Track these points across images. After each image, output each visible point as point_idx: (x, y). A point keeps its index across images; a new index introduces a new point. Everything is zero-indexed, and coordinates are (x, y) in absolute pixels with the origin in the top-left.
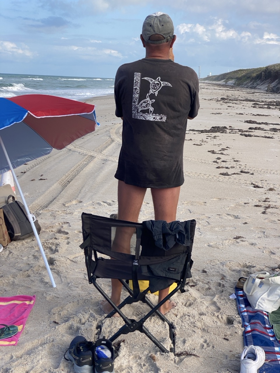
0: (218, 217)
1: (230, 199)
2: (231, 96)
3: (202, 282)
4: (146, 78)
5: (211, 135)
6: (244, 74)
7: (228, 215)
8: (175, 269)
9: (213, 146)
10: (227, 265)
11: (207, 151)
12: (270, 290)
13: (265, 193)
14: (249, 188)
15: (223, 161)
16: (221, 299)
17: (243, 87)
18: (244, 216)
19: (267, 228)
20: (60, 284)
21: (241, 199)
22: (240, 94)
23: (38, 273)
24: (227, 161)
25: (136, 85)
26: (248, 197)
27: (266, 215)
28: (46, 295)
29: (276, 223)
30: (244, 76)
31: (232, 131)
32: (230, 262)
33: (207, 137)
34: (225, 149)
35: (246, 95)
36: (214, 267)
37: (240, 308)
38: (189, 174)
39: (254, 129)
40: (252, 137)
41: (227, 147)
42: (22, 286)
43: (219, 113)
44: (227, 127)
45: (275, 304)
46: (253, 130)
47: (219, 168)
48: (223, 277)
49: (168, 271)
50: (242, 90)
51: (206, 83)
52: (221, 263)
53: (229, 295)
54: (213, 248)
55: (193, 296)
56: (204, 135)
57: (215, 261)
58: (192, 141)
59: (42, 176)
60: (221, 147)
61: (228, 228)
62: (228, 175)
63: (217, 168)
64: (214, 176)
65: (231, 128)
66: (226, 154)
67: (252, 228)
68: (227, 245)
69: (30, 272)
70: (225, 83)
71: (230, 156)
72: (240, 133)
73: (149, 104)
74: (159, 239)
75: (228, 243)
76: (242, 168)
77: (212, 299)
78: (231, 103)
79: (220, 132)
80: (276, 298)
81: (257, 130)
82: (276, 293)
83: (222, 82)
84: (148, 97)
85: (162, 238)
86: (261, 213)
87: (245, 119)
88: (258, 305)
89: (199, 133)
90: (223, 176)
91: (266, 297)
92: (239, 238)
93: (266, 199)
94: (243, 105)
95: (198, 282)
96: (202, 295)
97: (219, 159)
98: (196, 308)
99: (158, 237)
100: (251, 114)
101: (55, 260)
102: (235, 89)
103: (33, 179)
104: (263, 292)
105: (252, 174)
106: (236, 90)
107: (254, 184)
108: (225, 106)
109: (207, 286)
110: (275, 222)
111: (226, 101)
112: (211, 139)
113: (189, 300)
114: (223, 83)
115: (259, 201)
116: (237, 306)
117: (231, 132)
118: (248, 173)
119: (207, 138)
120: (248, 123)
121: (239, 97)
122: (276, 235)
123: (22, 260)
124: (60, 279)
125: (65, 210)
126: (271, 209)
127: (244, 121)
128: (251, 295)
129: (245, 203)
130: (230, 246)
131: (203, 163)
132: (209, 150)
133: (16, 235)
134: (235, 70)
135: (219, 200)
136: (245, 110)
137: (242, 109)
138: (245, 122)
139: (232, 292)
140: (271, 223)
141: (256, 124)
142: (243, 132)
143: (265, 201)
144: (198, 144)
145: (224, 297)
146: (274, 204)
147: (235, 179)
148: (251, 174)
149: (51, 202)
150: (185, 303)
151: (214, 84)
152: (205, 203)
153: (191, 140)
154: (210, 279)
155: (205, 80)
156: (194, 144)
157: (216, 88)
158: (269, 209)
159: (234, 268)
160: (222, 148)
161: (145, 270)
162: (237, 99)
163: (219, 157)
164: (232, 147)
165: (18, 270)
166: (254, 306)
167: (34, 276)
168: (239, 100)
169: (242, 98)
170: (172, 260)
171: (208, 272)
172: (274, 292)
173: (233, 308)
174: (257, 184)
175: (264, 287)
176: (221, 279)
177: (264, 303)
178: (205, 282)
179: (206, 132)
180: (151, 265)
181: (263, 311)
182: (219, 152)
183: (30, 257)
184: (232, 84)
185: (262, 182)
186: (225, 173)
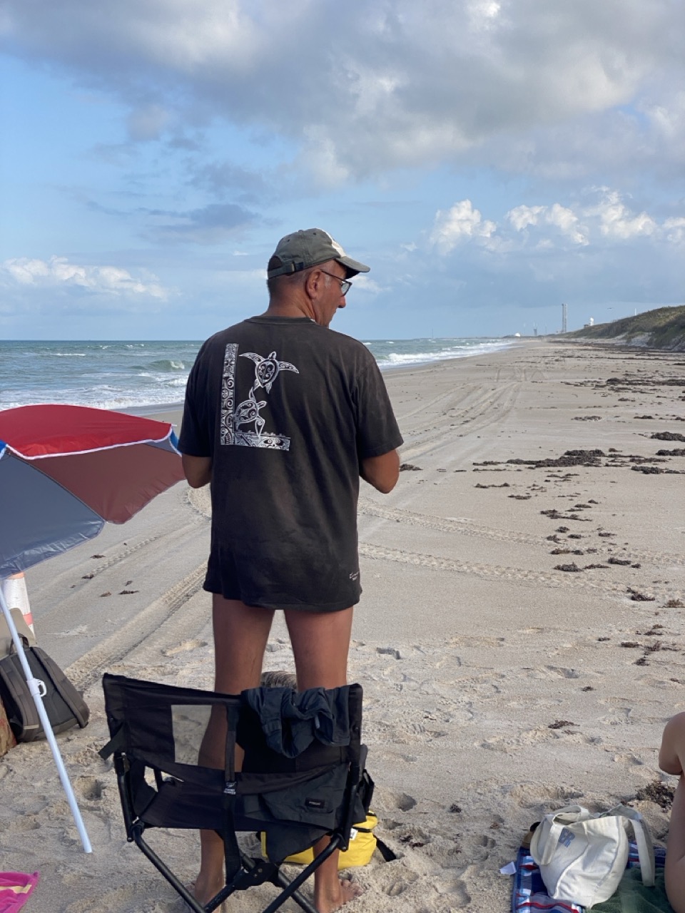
0: (523, 675)
1: (566, 630)
2: (636, 373)
3: (444, 835)
4: (247, 355)
5: (559, 471)
6: (672, 318)
7: (551, 668)
8: (323, 803)
9: (557, 499)
10: (513, 794)
11: (539, 511)
12: (590, 852)
13: (657, 614)
14: (619, 601)
15: (572, 537)
16: (478, 876)
17: (670, 351)
18: (589, 671)
19: (638, 700)
20: (104, 844)
21: (592, 629)
22: (659, 369)
23: (58, 819)
24: (582, 534)
25: (228, 370)
26: (610, 625)
27: (645, 667)
28: (65, 870)
29: (664, 688)
30: (671, 324)
31: (612, 461)
32: (523, 784)
33: (548, 476)
34: (584, 506)
35: (675, 370)
36: (482, 797)
37: (518, 895)
38: (482, 569)
39: (671, 455)
40: (661, 475)
41: (590, 502)
42: (16, 850)
43: (594, 417)
44: (604, 452)
45: (602, 886)
46: (667, 457)
47: (557, 554)
48: (497, 823)
49: (305, 807)
50: (666, 358)
51: (581, 344)
52: (502, 787)
53: (502, 866)
54: (491, 752)
55: (410, 870)
56: (541, 473)
57: (489, 782)
58: (509, 488)
59: (128, 583)
60: (577, 501)
61: (542, 702)
62: (576, 570)
63: (553, 553)
64: (542, 573)
65: (613, 453)
66: (584, 519)
67: (602, 702)
68: (527, 743)
69: (41, 817)
70: (625, 341)
71: (594, 522)
72: (633, 464)
73: (254, 410)
74: (275, 732)
75: (534, 738)
76: (614, 552)
77: (458, 876)
78: (631, 391)
79: (582, 464)
80: (602, 870)
81: (677, 455)
82: (601, 858)
83: (618, 340)
84: (252, 396)
85: (280, 727)
86: (633, 662)
87: (653, 431)
88: (561, 889)
89: (530, 468)
90: (562, 573)
91: (579, 868)
92: (561, 726)
93: (656, 627)
94: (657, 394)
95: (433, 836)
96: (439, 866)
97: (562, 530)
98: (413, 899)
99: (272, 726)
100: (674, 416)
101: (105, 788)
102: (649, 355)
103: (105, 592)
104: (572, 857)
105: (637, 566)
106: (652, 357)
107: (633, 592)
108: (614, 397)
109: (452, 845)
110: (661, 685)
111: (620, 386)
112: (556, 481)
113: (400, 879)
114: (622, 341)
115: (638, 633)
116: (511, 894)
117: (610, 463)
118: (628, 563)
119: (546, 481)
120: (660, 439)
121: (657, 375)
122: (657, 715)
123: (31, 788)
124: (107, 832)
125: (162, 666)
126: (662, 652)
127: (651, 435)
128: (546, 865)
129: (600, 640)
130: (534, 746)
131: (521, 541)
132: (544, 510)
133: (26, 728)
134: (651, 310)
135: (539, 632)
136: (659, 406)
137: (654, 404)
138: (652, 437)
139: (508, 859)
140: (653, 686)
141: (679, 442)
142: (640, 462)
143: (649, 634)
144: (521, 495)
145: (486, 871)
146: (671, 639)
147: (591, 579)
148: (634, 567)
149: (135, 646)
150: (388, 887)
151: (599, 345)
152: (503, 640)
153: (506, 485)
154: (465, 827)
155: (577, 337)
156: (512, 497)
157: (601, 354)
158: (656, 653)
159: (531, 800)
160: (576, 504)
161: (252, 807)
162: (648, 381)
163: (563, 526)
164: (604, 501)
165: (17, 812)
166: (552, 892)
167: (48, 827)
168: (654, 382)
169: (663, 377)
170: (314, 780)
171: (465, 812)
172: (598, 855)
173: (502, 898)
174: (641, 591)
175: (575, 845)
176: (491, 828)
177: (574, 883)
178: (449, 834)
179: (549, 466)
180: (266, 793)
181: (570, 903)
182: (568, 513)
183: (51, 780)
184: (642, 343)
185: (658, 585)
186: (569, 566)
